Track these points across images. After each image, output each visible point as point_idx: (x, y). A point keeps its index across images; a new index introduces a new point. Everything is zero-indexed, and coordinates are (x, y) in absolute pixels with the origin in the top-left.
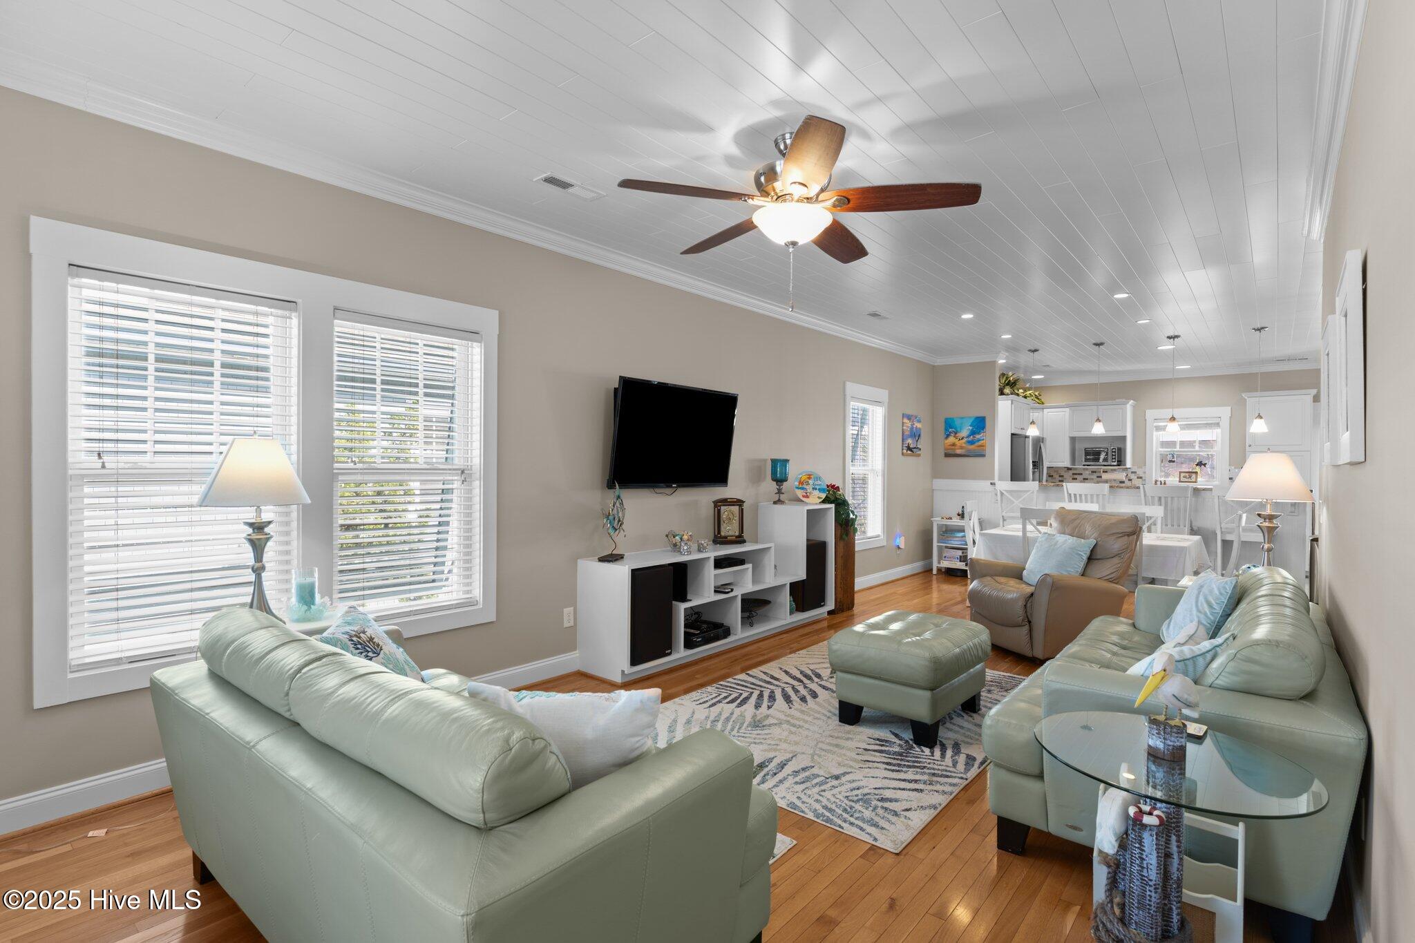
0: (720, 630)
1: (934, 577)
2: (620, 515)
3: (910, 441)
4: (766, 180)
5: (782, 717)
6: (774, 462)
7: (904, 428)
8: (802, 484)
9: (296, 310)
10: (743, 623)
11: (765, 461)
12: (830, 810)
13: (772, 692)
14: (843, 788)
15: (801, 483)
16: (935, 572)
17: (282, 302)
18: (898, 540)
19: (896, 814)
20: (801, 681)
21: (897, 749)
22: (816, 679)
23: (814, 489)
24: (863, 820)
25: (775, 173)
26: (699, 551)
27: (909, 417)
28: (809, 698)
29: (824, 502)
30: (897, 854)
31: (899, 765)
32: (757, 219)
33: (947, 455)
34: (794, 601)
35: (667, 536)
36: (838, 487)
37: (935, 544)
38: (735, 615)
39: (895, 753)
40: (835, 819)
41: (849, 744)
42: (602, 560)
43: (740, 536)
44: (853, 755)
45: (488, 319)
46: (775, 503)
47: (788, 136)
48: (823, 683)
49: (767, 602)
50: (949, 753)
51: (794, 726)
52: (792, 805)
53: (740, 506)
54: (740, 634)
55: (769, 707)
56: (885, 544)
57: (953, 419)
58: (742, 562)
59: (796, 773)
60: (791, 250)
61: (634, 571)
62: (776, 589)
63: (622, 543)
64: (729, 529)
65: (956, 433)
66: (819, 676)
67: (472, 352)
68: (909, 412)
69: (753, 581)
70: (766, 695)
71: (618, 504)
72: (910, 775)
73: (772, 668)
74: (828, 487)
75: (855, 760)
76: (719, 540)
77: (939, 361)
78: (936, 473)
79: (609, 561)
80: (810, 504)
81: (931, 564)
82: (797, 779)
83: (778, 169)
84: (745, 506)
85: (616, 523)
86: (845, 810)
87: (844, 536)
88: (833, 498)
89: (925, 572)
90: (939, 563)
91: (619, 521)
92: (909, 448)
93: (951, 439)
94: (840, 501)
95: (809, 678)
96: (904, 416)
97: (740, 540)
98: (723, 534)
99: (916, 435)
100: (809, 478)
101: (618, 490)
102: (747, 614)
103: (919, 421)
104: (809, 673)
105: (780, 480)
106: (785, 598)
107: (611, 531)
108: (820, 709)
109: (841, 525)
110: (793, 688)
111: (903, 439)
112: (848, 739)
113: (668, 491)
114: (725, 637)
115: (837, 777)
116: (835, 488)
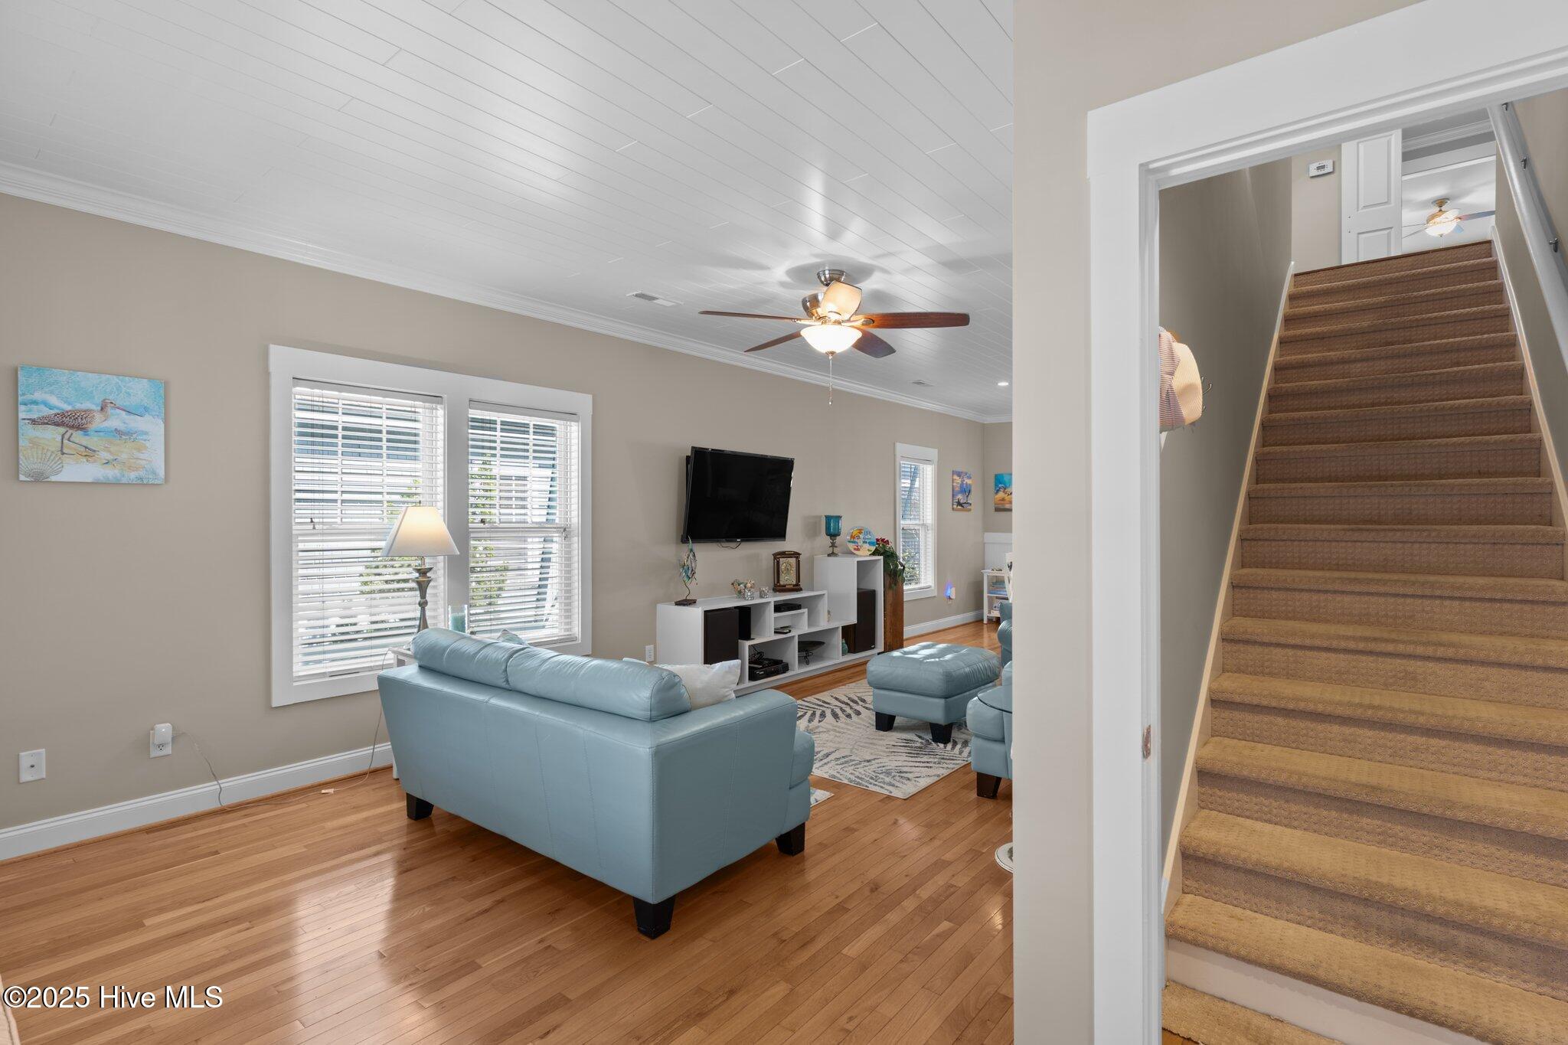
0: (780, 666)
1: (985, 626)
2: (693, 565)
3: (960, 496)
4: (811, 305)
5: (830, 727)
6: (828, 518)
7: (954, 484)
8: (854, 538)
9: (441, 403)
10: (800, 662)
11: (821, 517)
12: (861, 778)
13: (824, 712)
14: (873, 767)
15: (852, 537)
16: (985, 621)
17: (429, 397)
18: (949, 592)
19: (909, 779)
20: (849, 705)
21: (918, 745)
22: (861, 703)
23: (865, 542)
24: (884, 783)
25: (818, 301)
26: (761, 597)
27: (959, 474)
28: (853, 715)
29: (874, 554)
30: (905, 799)
31: (917, 754)
32: (804, 333)
33: (997, 510)
34: (846, 643)
35: (733, 584)
36: (888, 541)
37: (986, 595)
38: (792, 654)
39: (916, 747)
40: (864, 783)
41: (881, 742)
42: (678, 603)
43: (797, 585)
44: (884, 749)
45: (583, 402)
46: (829, 555)
47: (827, 272)
48: (867, 705)
49: (821, 643)
50: (959, 746)
51: (839, 732)
52: (834, 777)
53: (797, 558)
54: (797, 671)
55: (820, 721)
56: (936, 594)
57: (1002, 475)
58: (798, 607)
59: (837, 759)
60: (830, 357)
61: (706, 612)
62: (830, 632)
63: (694, 589)
64: (788, 579)
65: (1005, 489)
66: (864, 701)
67: (570, 430)
68: (959, 469)
69: (808, 625)
70: (818, 713)
71: (691, 556)
72: (925, 759)
73: (825, 696)
74: (878, 540)
75: (884, 752)
76: (778, 588)
77: (989, 420)
78: (988, 527)
79: (684, 605)
80: (861, 556)
81: (982, 614)
82: (838, 762)
83: (820, 298)
84: (801, 558)
85: (690, 573)
86: (872, 778)
87: (893, 585)
88: (882, 551)
89: (977, 621)
90: (990, 613)
91: (692, 570)
92: (959, 504)
93: (1001, 494)
94: (889, 554)
95: (856, 702)
96: (954, 473)
97: (797, 588)
98: (782, 583)
99: (966, 491)
100: (860, 533)
101: (690, 544)
102: (804, 654)
103: (969, 478)
104: (856, 699)
105: (833, 535)
106: (838, 640)
107: (685, 579)
108: (861, 722)
109: (890, 575)
110: (841, 709)
111: (953, 495)
112: (881, 740)
113: (733, 545)
114: (784, 672)
115: (868, 761)
116: (886, 542)
